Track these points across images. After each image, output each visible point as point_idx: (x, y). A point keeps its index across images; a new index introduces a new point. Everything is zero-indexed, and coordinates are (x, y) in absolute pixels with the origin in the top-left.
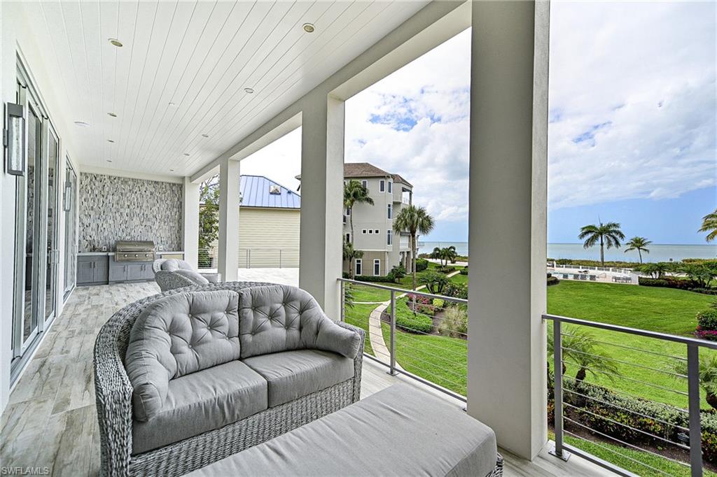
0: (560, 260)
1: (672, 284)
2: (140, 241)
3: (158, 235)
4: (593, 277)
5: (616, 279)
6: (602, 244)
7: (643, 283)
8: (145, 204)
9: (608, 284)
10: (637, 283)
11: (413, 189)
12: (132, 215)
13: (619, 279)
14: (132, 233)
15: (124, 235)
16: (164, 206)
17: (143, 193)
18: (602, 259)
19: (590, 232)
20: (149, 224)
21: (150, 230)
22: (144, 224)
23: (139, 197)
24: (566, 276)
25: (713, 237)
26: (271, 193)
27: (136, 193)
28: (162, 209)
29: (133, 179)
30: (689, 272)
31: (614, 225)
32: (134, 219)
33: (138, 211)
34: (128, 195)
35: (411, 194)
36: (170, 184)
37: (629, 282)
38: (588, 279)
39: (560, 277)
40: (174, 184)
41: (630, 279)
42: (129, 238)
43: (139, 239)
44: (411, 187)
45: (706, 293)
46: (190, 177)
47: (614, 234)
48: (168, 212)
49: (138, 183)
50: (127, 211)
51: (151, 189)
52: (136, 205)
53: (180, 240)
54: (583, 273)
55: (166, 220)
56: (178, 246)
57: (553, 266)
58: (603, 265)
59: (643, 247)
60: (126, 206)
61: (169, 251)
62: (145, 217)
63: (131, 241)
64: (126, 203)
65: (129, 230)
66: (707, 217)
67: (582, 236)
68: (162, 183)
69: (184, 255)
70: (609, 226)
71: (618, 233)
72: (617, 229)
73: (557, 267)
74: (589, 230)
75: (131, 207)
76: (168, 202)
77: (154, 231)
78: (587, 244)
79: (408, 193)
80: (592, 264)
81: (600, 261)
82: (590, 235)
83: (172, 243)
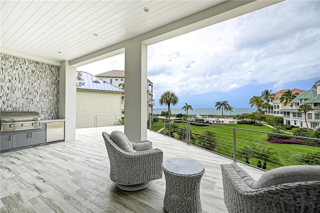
0: (209, 115)
1: (247, 123)
2: (22, 112)
3: (39, 106)
4: (223, 122)
5: (230, 122)
6: (222, 109)
7: (239, 123)
8: (27, 80)
9: (228, 124)
10: (237, 123)
11: (153, 85)
12: (14, 89)
13: (231, 122)
14: (14, 105)
15: (5, 106)
16: (43, 83)
17: (25, 70)
18: (223, 114)
19: (219, 104)
20: (31, 97)
21: (31, 102)
22: (26, 97)
23: (20, 73)
24: (214, 122)
25: (252, 106)
26: (94, 82)
27: (17, 69)
28: (42, 85)
29: (14, 57)
30: (251, 119)
31: (226, 102)
32: (16, 92)
33: (19, 86)
34: (9, 70)
35: (152, 87)
36: (49, 65)
37: (234, 123)
38: (221, 123)
39: (212, 122)
40: (53, 66)
41: (234, 122)
42: (10, 109)
43: (21, 110)
44: (152, 84)
45: (257, 125)
46: (70, 61)
47: (226, 105)
48: (48, 88)
49: (19, 61)
50: (9, 84)
51: (32, 67)
52: (18, 79)
53: (57, 110)
54: (217, 120)
55: (46, 94)
56: (56, 115)
57: (206, 118)
58: (223, 117)
59: (231, 110)
60: (7, 80)
61: (48, 119)
62: (27, 91)
63: (12, 112)
64: (7, 78)
65: (10, 102)
66: (251, 99)
67: (216, 106)
68: (43, 64)
69: (65, 121)
70: (225, 102)
71: (227, 104)
72: (227, 103)
73: (208, 118)
74: (218, 103)
75: (12, 81)
76: (48, 79)
77: (35, 103)
78: (217, 109)
79: (151, 86)
80: (220, 117)
81: (222, 115)
82: (219, 105)
83: (51, 113)
